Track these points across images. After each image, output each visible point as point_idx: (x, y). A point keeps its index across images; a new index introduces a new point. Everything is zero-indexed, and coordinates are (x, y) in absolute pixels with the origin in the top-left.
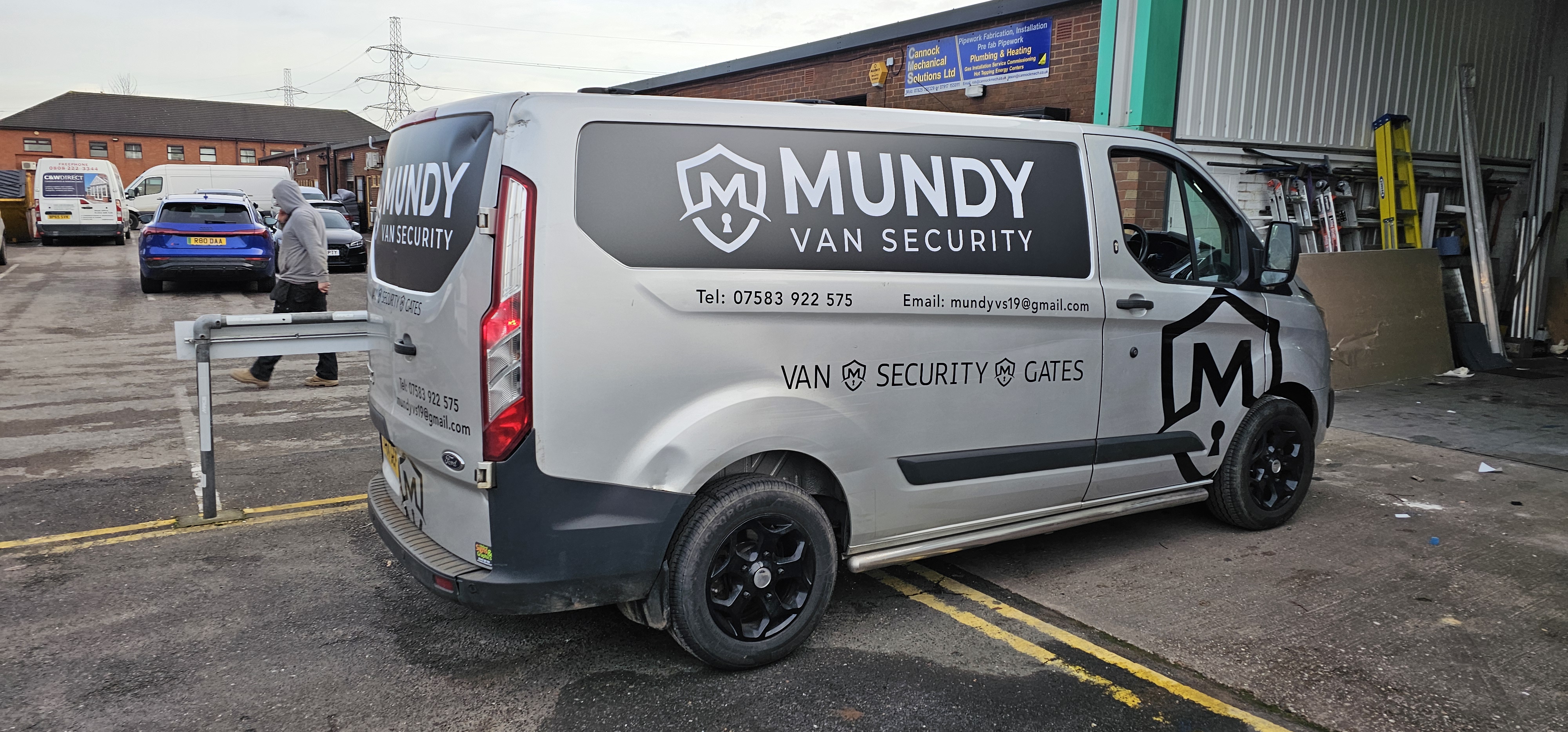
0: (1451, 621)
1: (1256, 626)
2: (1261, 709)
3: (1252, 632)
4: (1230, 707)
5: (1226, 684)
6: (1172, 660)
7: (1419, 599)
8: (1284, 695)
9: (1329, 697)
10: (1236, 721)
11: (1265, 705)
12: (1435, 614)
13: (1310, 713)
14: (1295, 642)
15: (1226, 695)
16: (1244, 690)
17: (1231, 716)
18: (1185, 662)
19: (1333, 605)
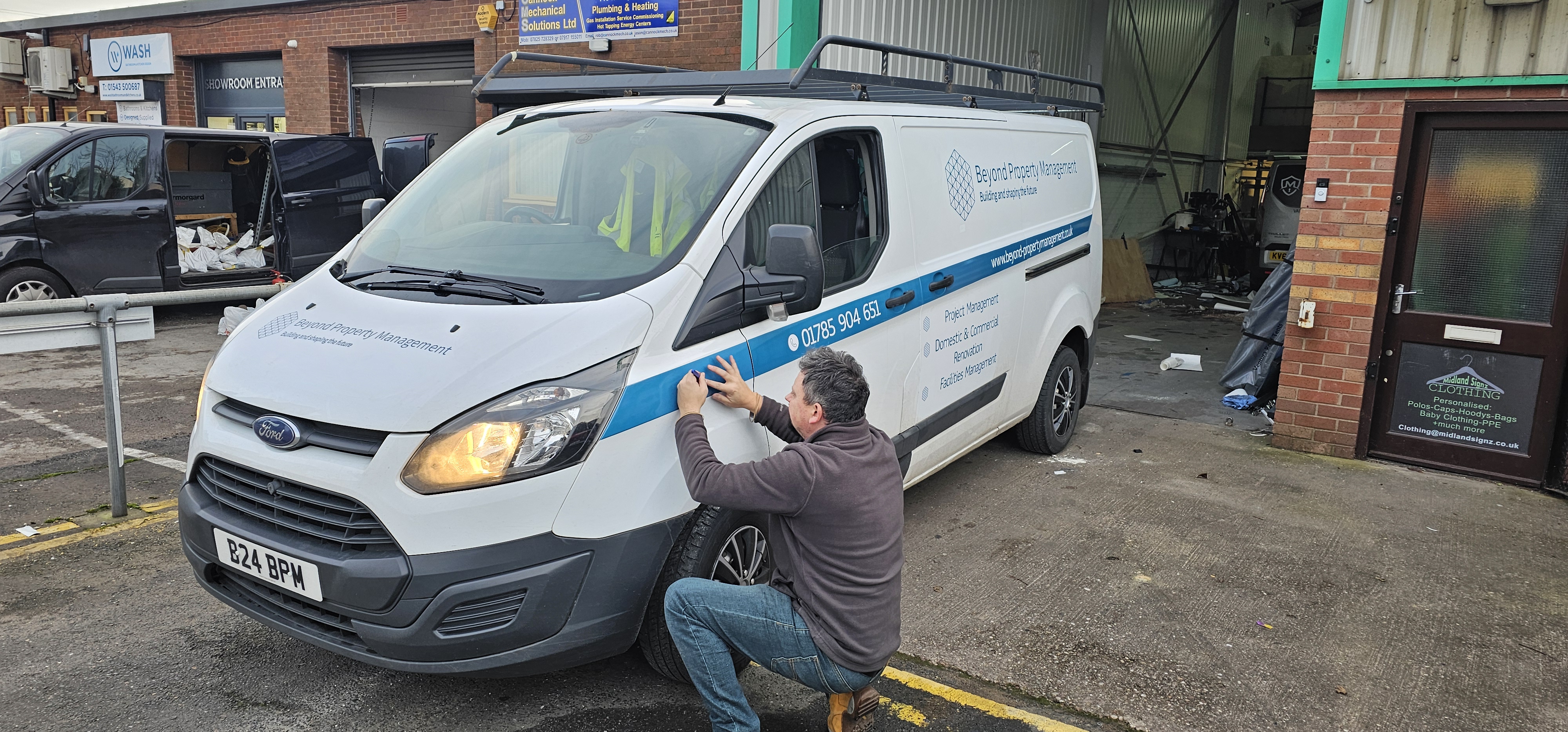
0: (1142, 578)
1: (991, 608)
2: (1032, 703)
3: (990, 617)
4: (1007, 708)
5: (992, 680)
6: (934, 661)
7: (1109, 558)
8: (1047, 684)
9: (1083, 679)
10: (1017, 723)
11: (1034, 698)
12: (1128, 573)
13: (1076, 700)
14: (1032, 621)
15: (995, 692)
16: (1010, 684)
17: (1012, 718)
18: (947, 661)
19: (1045, 575)
